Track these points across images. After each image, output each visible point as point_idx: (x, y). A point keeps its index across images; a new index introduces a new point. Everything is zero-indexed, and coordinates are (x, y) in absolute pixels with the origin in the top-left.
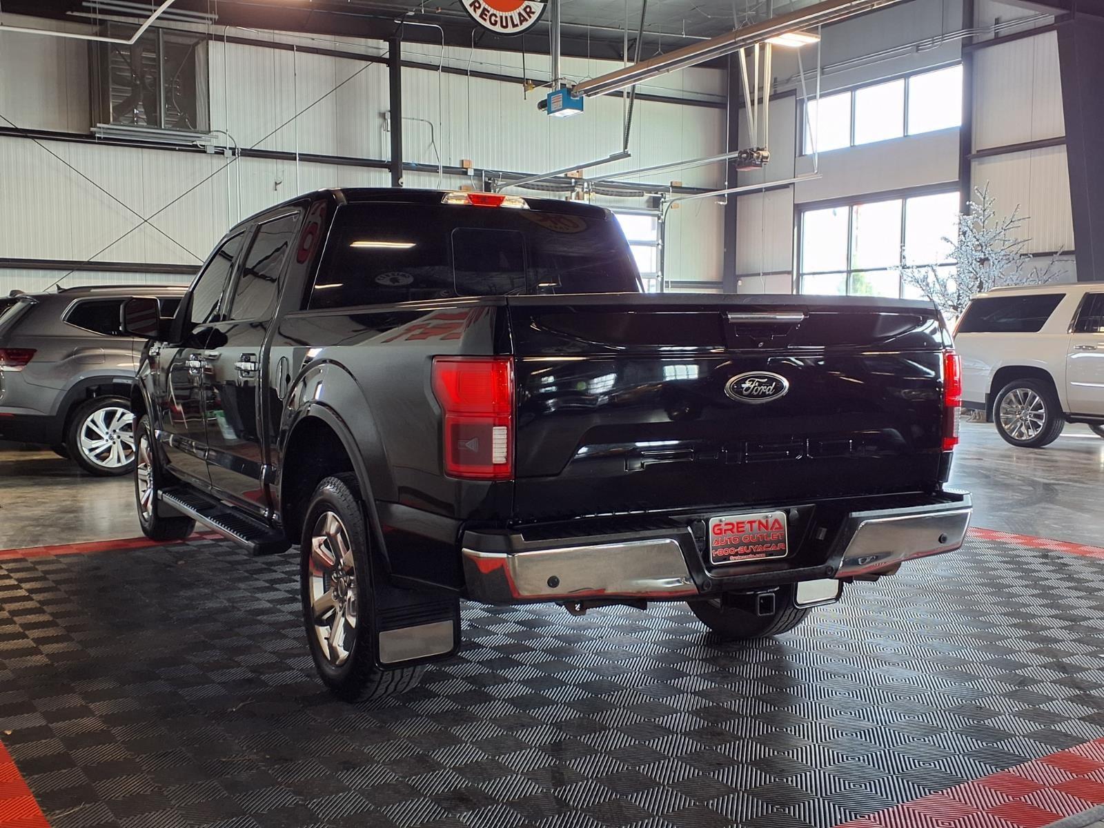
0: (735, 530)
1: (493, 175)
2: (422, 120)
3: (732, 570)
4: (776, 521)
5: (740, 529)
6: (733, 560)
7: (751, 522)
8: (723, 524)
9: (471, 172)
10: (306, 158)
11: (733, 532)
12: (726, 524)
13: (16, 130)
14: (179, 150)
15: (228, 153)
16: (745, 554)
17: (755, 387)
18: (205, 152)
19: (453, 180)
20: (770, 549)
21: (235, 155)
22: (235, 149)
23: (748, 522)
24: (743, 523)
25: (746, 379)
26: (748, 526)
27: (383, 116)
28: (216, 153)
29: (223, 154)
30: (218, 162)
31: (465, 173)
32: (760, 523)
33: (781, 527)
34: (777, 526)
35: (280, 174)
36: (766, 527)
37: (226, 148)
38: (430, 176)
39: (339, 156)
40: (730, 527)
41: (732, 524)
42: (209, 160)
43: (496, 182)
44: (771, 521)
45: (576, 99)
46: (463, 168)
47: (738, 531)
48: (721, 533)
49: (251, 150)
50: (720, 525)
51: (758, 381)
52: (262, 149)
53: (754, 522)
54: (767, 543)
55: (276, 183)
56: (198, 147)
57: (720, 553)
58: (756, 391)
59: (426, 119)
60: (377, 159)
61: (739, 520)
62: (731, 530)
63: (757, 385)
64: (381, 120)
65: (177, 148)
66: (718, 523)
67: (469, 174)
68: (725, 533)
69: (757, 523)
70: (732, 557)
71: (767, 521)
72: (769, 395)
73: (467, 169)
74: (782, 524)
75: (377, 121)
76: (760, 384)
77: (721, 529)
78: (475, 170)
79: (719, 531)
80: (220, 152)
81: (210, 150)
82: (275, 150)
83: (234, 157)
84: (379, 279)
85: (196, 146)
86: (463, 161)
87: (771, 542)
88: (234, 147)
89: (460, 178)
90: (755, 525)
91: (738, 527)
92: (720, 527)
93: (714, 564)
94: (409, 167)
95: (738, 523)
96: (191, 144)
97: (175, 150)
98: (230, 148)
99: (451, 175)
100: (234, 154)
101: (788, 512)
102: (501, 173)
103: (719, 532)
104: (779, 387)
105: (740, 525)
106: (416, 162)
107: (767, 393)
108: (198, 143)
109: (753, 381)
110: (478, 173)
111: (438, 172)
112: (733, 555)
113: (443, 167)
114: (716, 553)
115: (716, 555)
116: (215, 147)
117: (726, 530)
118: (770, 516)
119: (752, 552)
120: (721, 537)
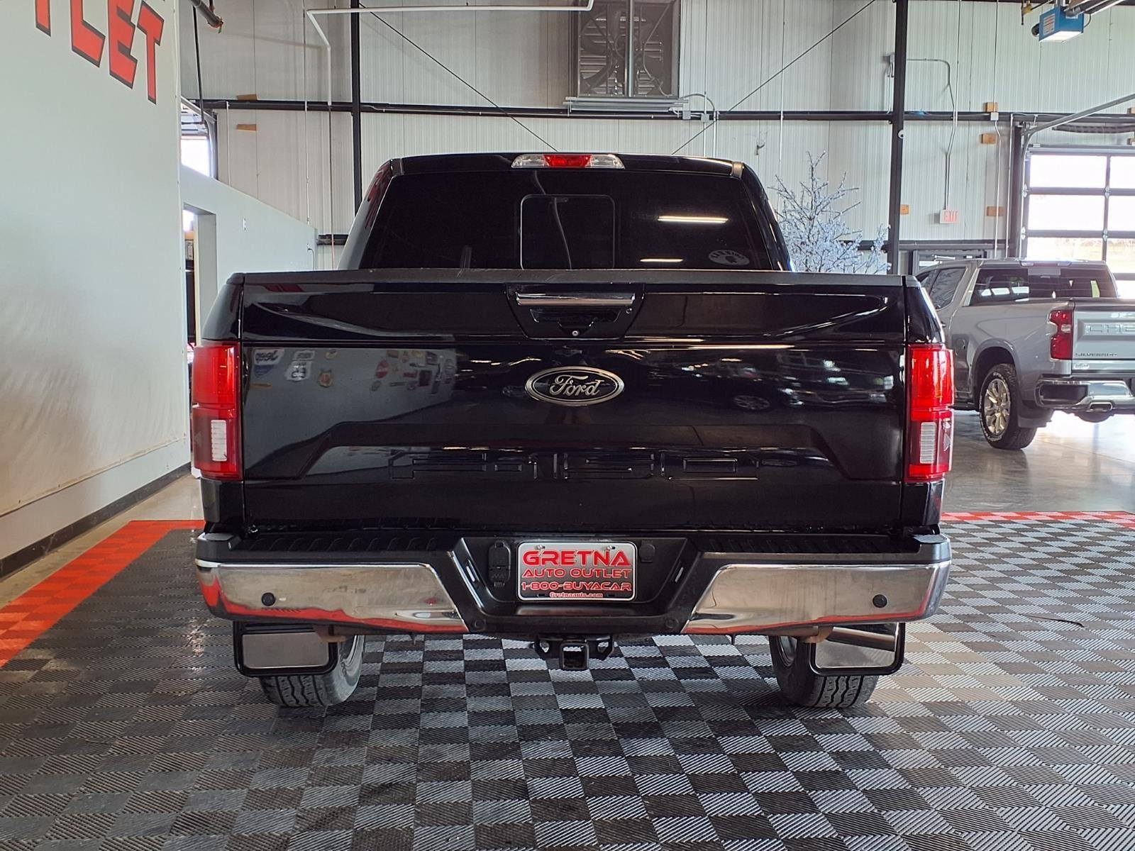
0: (559, 560)
1: (1024, 118)
2: (936, 60)
3: (553, 610)
4: (621, 554)
5: (567, 560)
6: (554, 597)
7: (584, 554)
8: (541, 552)
9: (994, 117)
10: (791, 116)
11: (556, 563)
12: (546, 553)
13: (497, 109)
14: (655, 118)
15: (705, 117)
16: (573, 591)
17: (567, 386)
18: (681, 118)
19: (972, 128)
20: (610, 589)
21: (713, 119)
22: (713, 112)
23: (579, 553)
24: (572, 553)
25: (556, 376)
26: (578, 558)
27: (886, 59)
28: (692, 118)
29: (700, 119)
30: (695, 127)
31: (988, 118)
32: (597, 555)
33: (626, 563)
34: (621, 560)
35: (763, 137)
36: (606, 561)
37: (703, 112)
38: (943, 125)
39: (832, 110)
40: (553, 556)
41: (556, 554)
42: (687, 127)
43: (1027, 126)
44: (613, 554)
45: (1074, 18)
46: (986, 112)
47: (563, 563)
48: (537, 563)
49: (730, 112)
50: (537, 552)
51: (573, 379)
52: (745, 110)
53: (590, 553)
54: (606, 580)
55: (758, 147)
56: (674, 114)
57: (534, 586)
58: (570, 390)
59: (942, 59)
60: (878, 110)
61: (566, 549)
62: (554, 560)
63: (571, 382)
64: (885, 65)
65: (653, 116)
66: (533, 550)
67: (992, 119)
68: (543, 563)
69: (593, 555)
70: (552, 594)
71: (607, 554)
72: (591, 397)
73: (990, 113)
74: (628, 558)
75: (881, 66)
76: (577, 382)
77: (537, 558)
78: (1000, 114)
79: (533, 558)
80: (696, 117)
81: (687, 116)
82: (759, 110)
83: (712, 121)
84: (713, 257)
85: (672, 113)
86: (987, 104)
87: (612, 581)
88: (711, 110)
89: (982, 125)
90: (590, 558)
91: (563, 558)
92: (534, 555)
93: (524, 599)
94: (914, 116)
95: (563, 553)
96: (667, 111)
97: (650, 118)
98: (708, 112)
99: (971, 122)
100: (711, 118)
101: (639, 545)
102: (1036, 115)
103: (534, 561)
104: (608, 385)
105: (566, 555)
106: (926, 110)
107: (588, 393)
108: (674, 109)
109: (566, 379)
110: (1004, 117)
111: (952, 120)
112: (555, 592)
113: (959, 113)
114: (527, 586)
115: (528, 589)
116: (692, 112)
117: (544, 560)
118: (614, 548)
119: (584, 590)
120: (533, 568)
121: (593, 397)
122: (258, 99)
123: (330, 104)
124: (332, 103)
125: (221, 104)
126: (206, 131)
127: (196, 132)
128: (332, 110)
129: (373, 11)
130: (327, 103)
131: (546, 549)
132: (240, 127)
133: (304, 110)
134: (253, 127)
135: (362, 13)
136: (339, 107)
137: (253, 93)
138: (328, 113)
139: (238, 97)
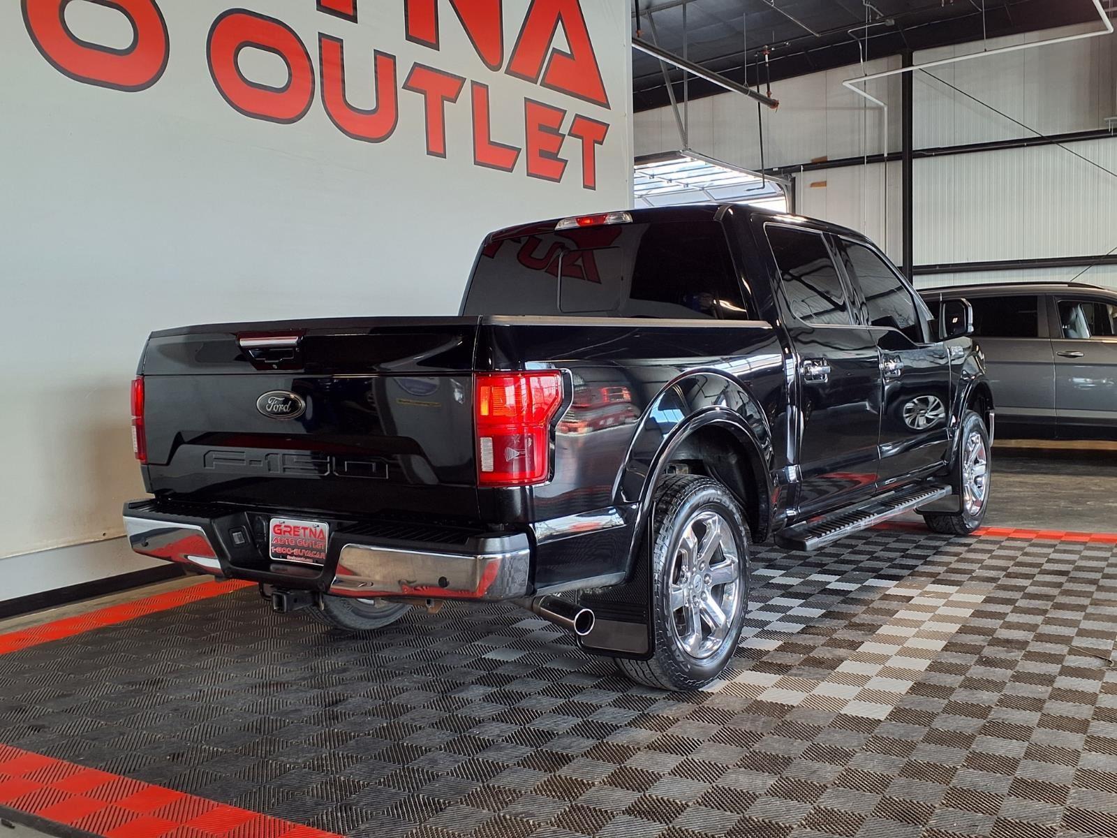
0: (292, 533)
3: (289, 568)
4: (321, 531)
5: (296, 533)
6: (289, 559)
7: (305, 529)
8: (283, 525)
11: (290, 535)
12: (285, 526)
16: (299, 556)
20: (316, 556)
23: (302, 528)
24: (298, 527)
26: (302, 532)
32: (311, 530)
33: (324, 537)
34: (321, 536)
36: (315, 536)
40: (289, 529)
41: (290, 527)
44: (318, 531)
47: (295, 535)
48: (280, 533)
50: (280, 526)
53: (307, 528)
54: (314, 550)
57: (279, 550)
61: (296, 525)
62: (289, 532)
66: (278, 524)
68: (284, 534)
69: (308, 530)
70: (288, 557)
71: (315, 530)
72: (287, 412)
74: (325, 534)
77: (280, 530)
87: (317, 550)
90: (308, 532)
91: (294, 531)
92: (278, 528)
93: (272, 558)
95: (294, 527)
101: (329, 524)
103: (278, 532)
105: (297, 529)
107: (286, 410)
112: (290, 555)
114: (274, 549)
115: (275, 551)
117: (285, 532)
118: (318, 526)
119: (303, 556)
120: (279, 537)
121: (290, 412)
122: (828, 160)
123: (886, 155)
124: (888, 154)
125: (796, 169)
126: (782, 192)
127: (774, 195)
128: (888, 160)
129: (921, 67)
130: (883, 155)
131: (286, 524)
132: (813, 185)
133: (864, 163)
134: (824, 184)
135: (916, 70)
136: (893, 157)
137: (824, 155)
138: (884, 164)
139: (812, 160)
